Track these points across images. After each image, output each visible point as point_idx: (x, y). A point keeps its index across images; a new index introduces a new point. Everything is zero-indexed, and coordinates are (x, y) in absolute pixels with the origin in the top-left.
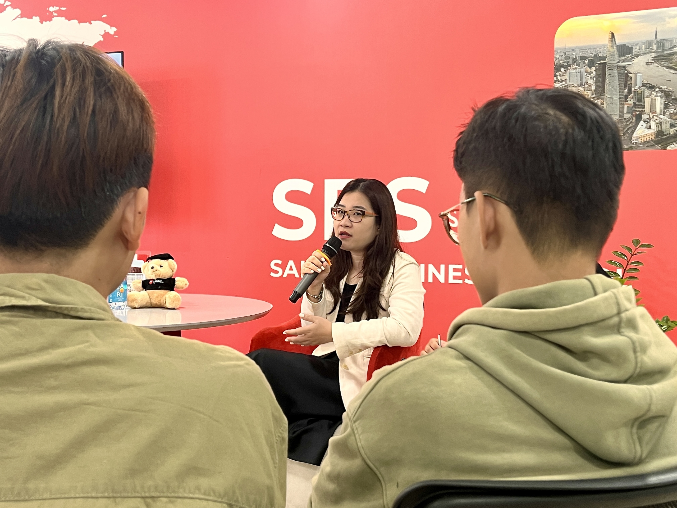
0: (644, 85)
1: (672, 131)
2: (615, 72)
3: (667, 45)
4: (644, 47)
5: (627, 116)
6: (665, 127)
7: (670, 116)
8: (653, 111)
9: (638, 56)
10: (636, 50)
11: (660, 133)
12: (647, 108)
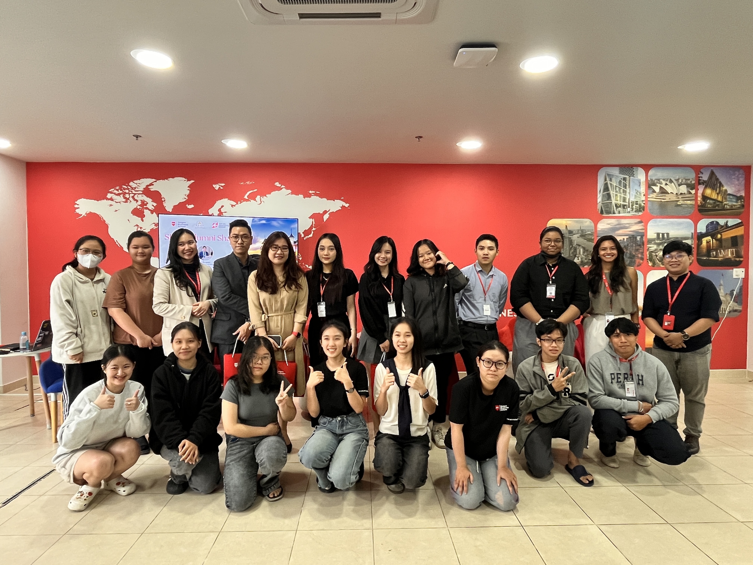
0: (577, 245)
1: (586, 261)
2: (567, 240)
3: (584, 232)
4: (577, 232)
5: (571, 255)
6: (584, 259)
7: (585, 256)
8: (580, 253)
9: (574, 234)
10: (574, 232)
11: (582, 262)
12: (578, 253)
